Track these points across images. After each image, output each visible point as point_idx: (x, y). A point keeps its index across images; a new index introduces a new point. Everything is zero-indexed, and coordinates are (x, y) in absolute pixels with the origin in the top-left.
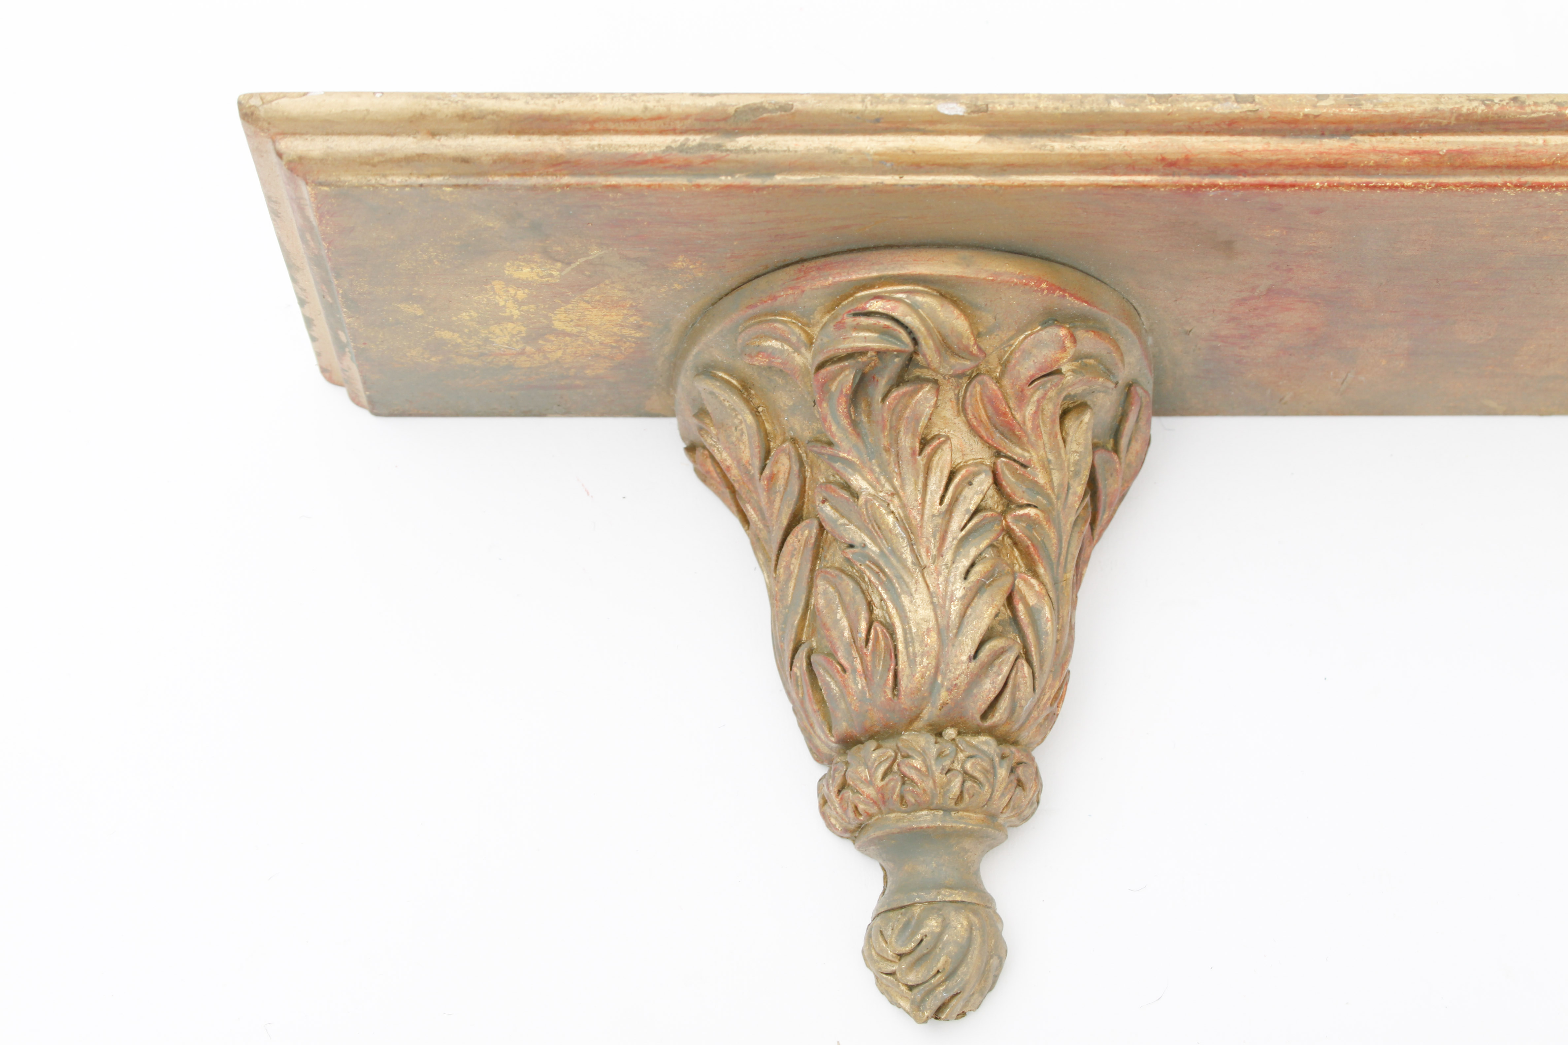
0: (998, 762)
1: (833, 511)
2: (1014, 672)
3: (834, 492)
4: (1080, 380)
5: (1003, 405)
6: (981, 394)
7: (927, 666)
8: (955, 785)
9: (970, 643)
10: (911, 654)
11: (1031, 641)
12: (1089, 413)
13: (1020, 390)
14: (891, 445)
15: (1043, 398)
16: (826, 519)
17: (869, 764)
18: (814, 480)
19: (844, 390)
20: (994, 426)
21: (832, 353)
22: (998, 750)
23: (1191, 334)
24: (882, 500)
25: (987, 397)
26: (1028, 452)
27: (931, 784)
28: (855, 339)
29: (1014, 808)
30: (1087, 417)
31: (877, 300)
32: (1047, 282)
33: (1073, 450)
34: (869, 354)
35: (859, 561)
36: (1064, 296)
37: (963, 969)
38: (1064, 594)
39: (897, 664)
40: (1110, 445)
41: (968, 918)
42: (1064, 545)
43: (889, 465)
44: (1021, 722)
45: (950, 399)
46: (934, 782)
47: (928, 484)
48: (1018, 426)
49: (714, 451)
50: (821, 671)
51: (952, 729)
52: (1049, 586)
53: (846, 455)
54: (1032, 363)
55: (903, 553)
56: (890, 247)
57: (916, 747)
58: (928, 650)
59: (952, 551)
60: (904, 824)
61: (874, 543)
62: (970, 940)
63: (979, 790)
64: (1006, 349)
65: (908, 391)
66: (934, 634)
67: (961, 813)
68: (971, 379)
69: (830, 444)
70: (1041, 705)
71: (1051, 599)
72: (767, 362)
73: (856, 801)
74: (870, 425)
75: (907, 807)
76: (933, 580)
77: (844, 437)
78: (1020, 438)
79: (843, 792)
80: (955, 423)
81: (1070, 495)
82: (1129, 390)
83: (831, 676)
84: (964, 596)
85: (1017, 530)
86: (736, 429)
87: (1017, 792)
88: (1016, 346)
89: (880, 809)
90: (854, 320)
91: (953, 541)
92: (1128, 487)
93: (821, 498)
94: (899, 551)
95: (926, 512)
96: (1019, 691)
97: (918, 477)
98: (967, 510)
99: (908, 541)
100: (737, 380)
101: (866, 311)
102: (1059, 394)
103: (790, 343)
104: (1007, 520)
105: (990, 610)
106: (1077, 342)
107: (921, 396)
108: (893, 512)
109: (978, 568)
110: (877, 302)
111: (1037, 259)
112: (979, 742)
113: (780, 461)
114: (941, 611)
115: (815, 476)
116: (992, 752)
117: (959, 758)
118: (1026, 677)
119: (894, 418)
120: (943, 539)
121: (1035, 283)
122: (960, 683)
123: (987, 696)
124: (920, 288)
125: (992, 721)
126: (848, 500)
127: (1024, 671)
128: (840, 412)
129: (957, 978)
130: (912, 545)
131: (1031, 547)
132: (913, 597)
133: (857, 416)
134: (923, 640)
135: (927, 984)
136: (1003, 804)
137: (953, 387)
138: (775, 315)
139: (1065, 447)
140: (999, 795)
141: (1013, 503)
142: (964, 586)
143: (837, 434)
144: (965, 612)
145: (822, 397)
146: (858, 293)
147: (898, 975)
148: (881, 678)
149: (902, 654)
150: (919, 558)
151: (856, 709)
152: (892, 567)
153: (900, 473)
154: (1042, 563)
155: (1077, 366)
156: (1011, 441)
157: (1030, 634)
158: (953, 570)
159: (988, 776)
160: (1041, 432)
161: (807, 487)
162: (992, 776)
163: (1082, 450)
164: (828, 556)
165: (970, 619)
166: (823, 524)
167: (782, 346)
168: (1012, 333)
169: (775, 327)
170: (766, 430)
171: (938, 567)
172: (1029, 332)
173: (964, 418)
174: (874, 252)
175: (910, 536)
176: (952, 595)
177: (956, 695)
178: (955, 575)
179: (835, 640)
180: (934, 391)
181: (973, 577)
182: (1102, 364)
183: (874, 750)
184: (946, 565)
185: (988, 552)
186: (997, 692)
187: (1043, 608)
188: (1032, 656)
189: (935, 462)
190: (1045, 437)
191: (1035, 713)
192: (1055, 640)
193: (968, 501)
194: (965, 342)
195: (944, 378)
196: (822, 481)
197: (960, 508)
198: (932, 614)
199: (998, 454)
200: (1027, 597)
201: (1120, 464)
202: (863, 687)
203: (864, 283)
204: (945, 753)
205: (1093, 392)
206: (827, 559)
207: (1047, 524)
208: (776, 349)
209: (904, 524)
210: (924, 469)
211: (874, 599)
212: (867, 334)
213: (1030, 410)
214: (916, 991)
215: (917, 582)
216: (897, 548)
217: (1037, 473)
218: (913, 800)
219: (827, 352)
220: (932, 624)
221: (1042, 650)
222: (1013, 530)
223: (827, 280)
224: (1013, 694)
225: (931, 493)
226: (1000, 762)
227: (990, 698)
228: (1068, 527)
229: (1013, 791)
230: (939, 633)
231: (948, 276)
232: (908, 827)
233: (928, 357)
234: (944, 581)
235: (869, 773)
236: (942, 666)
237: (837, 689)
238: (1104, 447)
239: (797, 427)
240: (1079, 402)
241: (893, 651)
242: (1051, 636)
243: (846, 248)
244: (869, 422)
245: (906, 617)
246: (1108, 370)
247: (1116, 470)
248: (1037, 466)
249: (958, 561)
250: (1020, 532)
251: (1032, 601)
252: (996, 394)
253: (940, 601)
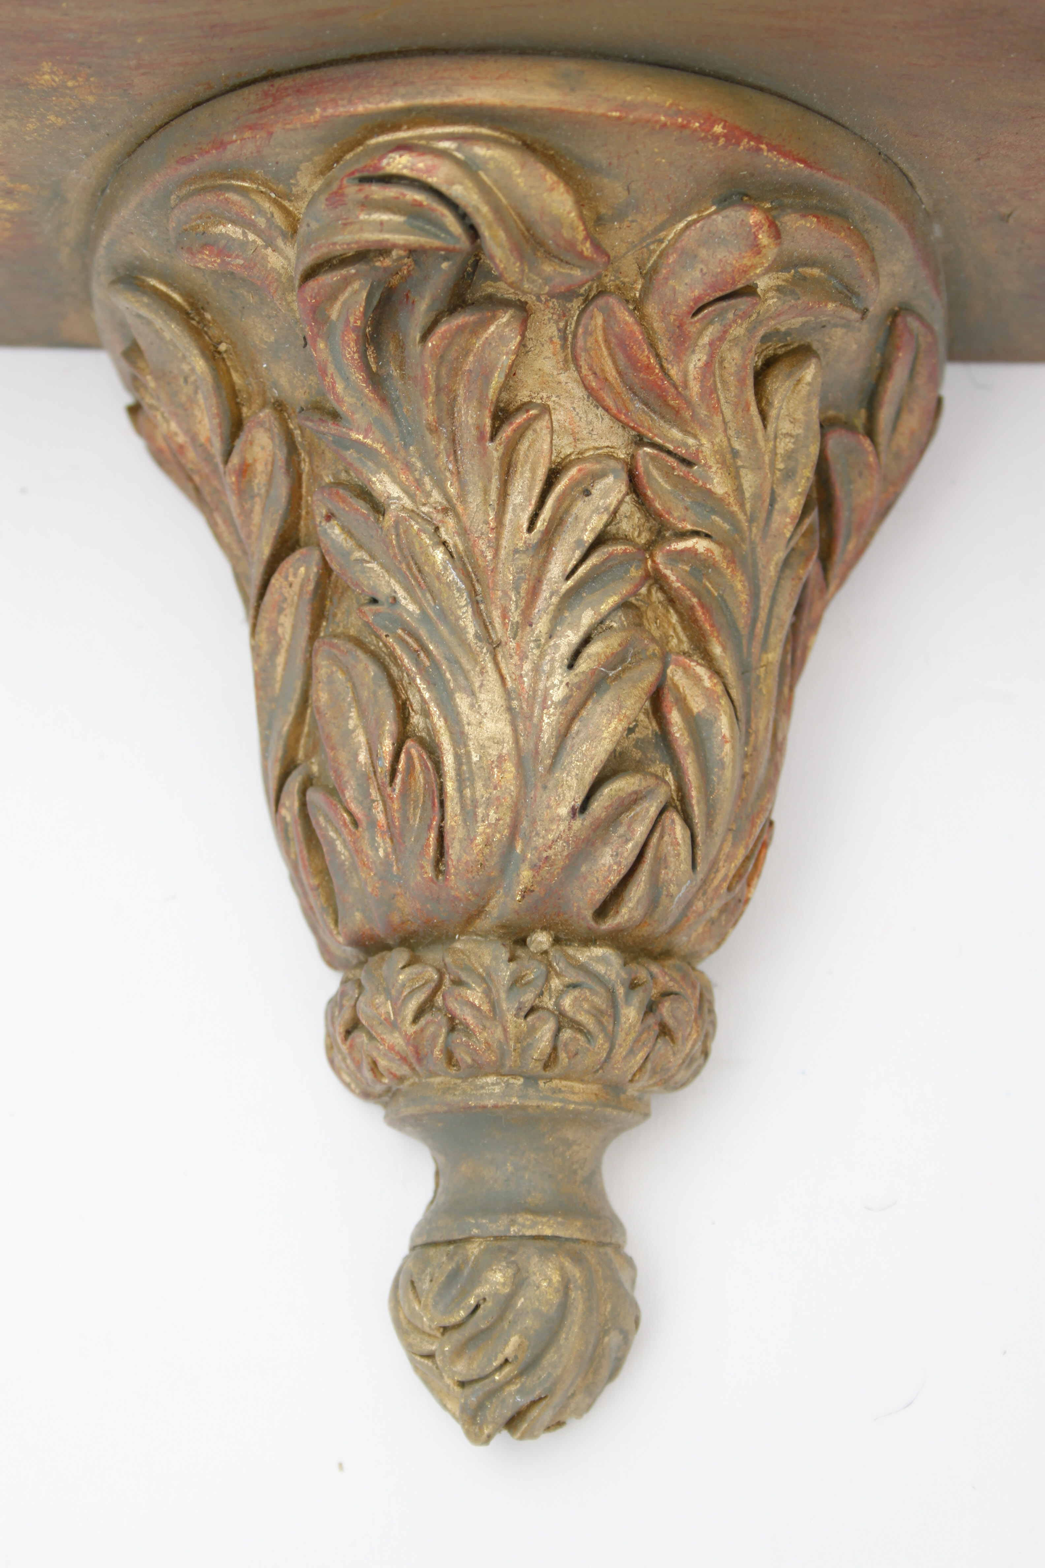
0: (622, 995)
1: (343, 536)
2: (656, 835)
3: (344, 502)
4: (791, 307)
5: (643, 351)
6: (605, 330)
7: (496, 825)
8: (542, 1036)
9: (574, 783)
10: (469, 802)
11: (691, 778)
12: (813, 366)
13: (677, 323)
14: (439, 421)
15: (721, 339)
16: (331, 549)
17: (393, 992)
18: (315, 477)
19: (352, 320)
20: (630, 389)
21: (325, 250)
22: (623, 975)
23: (1011, 221)
24: (426, 520)
25: (616, 336)
26: (695, 437)
27: (499, 1033)
28: (364, 226)
29: (654, 1072)
30: (809, 373)
31: (401, 152)
32: (726, 122)
33: (784, 431)
34: (394, 253)
35: (385, 628)
36: (758, 150)
37: (551, 1357)
38: (761, 690)
39: (443, 818)
40: (860, 420)
41: (562, 1269)
42: (764, 602)
43: (437, 456)
44: (671, 921)
45: (551, 339)
46: (505, 1030)
47: (509, 492)
48: (673, 390)
49: (155, 417)
50: (321, 819)
51: (544, 933)
52: (731, 678)
53: (361, 437)
54: (698, 274)
55: (460, 618)
56: (429, 51)
57: (476, 965)
58: (498, 794)
59: (549, 617)
60: (455, 1099)
61: (411, 597)
62: (564, 1307)
63: (588, 1046)
64: (652, 247)
65: (467, 323)
66: (510, 767)
67: (555, 1083)
68: (588, 301)
69: (335, 416)
70: (710, 891)
71: (732, 701)
72: (219, 264)
73: (375, 1054)
74: (405, 383)
75: (459, 1070)
76: (513, 669)
77: (359, 405)
78: (678, 412)
79: (355, 1034)
80: (560, 383)
81: (775, 513)
82: (893, 322)
83: (336, 830)
84: (566, 700)
85: (673, 578)
86: (186, 380)
87: (658, 1046)
88: (669, 241)
89: (414, 1069)
90: (360, 190)
91: (551, 597)
92: (896, 495)
93: (324, 512)
94: (452, 613)
95: (504, 543)
96: (666, 868)
97: (490, 481)
98: (579, 542)
99: (470, 596)
100: (181, 295)
101: (381, 173)
102: (751, 331)
103: (258, 232)
104: (656, 559)
105: (613, 725)
106: (783, 235)
107: (493, 332)
108: (444, 543)
109: (594, 649)
110: (401, 156)
111: (707, 78)
112: (590, 958)
113: (257, 442)
114: (524, 725)
115: (316, 470)
116: (613, 977)
117: (553, 987)
118: (678, 844)
119: (444, 372)
120: (534, 593)
121: (701, 125)
122: (556, 855)
123: (605, 878)
124: (484, 131)
125: (616, 922)
126: (366, 518)
127: (675, 833)
128: (347, 359)
129: (540, 1373)
130: (478, 602)
131: (698, 608)
132: (476, 698)
133: (381, 367)
134: (490, 777)
135: (487, 1381)
136: (632, 1067)
137: (555, 317)
138: (228, 178)
139: (765, 426)
140: (624, 1053)
141: (668, 530)
142: (566, 680)
143: (346, 398)
144: (568, 728)
145: (315, 330)
146: (372, 137)
147: (439, 1359)
148: (417, 840)
149: (452, 801)
150: (490, 627)
151: (375, 893)
152: (441, 641)
153: (459, 473)
154: (717, 638)
155: (786, 281)
156: (663, 417)
157: (689, 766)
158: (549, 651)
159: (604, 1020)
160: (719, 401)
161: (304, 490)
162: (611, 1021)
163: (801, 431)
164: (339, 615)
165: (577, 740)
166: (327, 558)
167: (244, 234)
168: (665, 217)
169: (226, 199)
170: (232, 385)
171: (522, 645)
172: (695, 217)
173: (576, 374)
174: (400, 61)
175: (473, 586)
176: (546, 696)
177: (547, 876)
178: (553, 660)
179: (342, 768)
180: (516, 325)
181: (584, 665)
182: (836, 277)
183: (404, 967)
184: (537, 640)
185: (617, 619)
186: (624, 872)
187: (717, 718)
188: (692, 806)
189: (522, 453)
190: (727, 411)
191: (699, 905)
192: (738, 773)
193: (582, 525)
194: (566, 234)
195: (539, 299)
196: (327, 480)
197: (567, 537)
198: (508, 730)
199: (640, 441)
200: (689, 698)
201: (877, 454)
202: (387, 855)
203: (380, 119)
204: (526, 979)
205: (824, 327)
206: (337, 619)
207: (728, 568)
208: (234, 240)
209: (464, 564)
210: (501, 465)
211: (411, 697)
212: (385, 217)
213: (696, 361)
214: (469, 1390)
215: (483, 672)
216: (450, 609)
217: (712, 475)
218: (469, 1061)
219: (316, 249)
220: (507, 747)
221: (712, 793)
222: (665, 577)
223: (312, 112)
224: (654, 875)
225: (514, 510)
226: (627, 995)
227: (610, 881)
228: (772, 570)
229: (650, 1045)
230: (520, 764)
231: (535, 110)
232: (462, 1105)
233: (497, 261)
234: (532, 671)
235: (393, 1008)
236: (525, 824)
237: (347, 853)
238: (848, 426)
239: (284, 381)
240: (796, 345)
241: (436, 794)
242: (730, 768)
243: (348, 52)
244: (403, 377)
245: (462, 733)
246: (846, 287)
247: (868, 466)
248: (711, 462)
249: (559, 634)
250: (677, 581)
251: (697, 704)
252: (631, 331)
253: (524, 706)
